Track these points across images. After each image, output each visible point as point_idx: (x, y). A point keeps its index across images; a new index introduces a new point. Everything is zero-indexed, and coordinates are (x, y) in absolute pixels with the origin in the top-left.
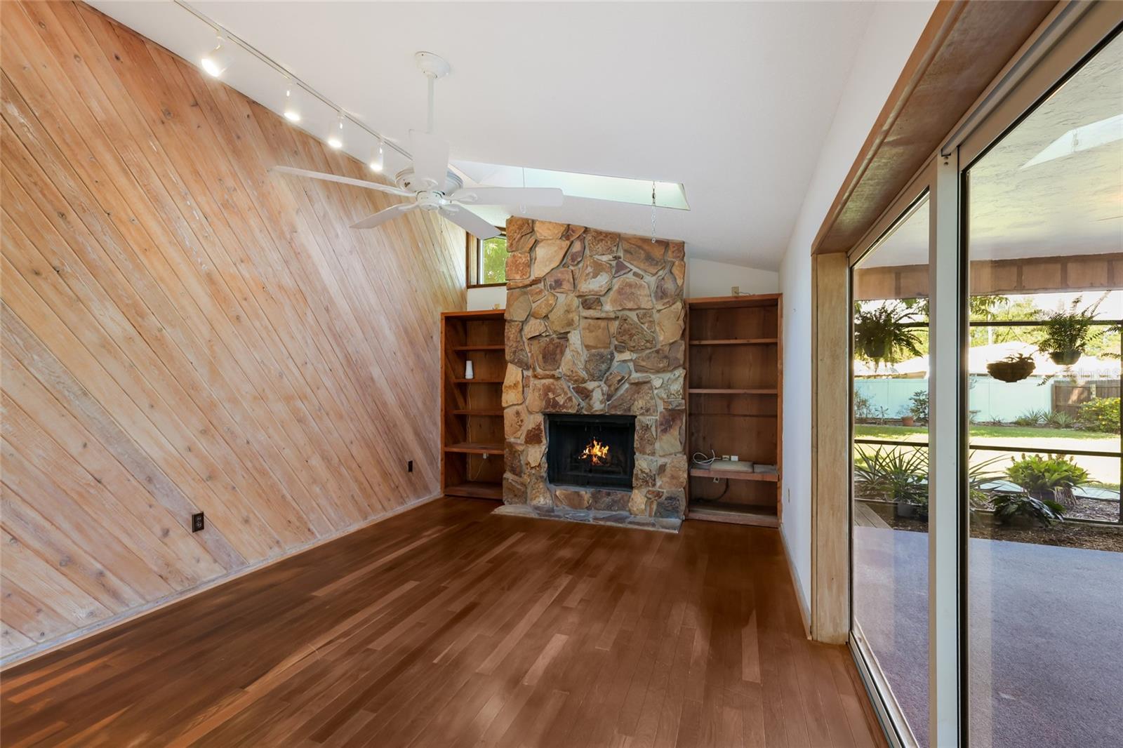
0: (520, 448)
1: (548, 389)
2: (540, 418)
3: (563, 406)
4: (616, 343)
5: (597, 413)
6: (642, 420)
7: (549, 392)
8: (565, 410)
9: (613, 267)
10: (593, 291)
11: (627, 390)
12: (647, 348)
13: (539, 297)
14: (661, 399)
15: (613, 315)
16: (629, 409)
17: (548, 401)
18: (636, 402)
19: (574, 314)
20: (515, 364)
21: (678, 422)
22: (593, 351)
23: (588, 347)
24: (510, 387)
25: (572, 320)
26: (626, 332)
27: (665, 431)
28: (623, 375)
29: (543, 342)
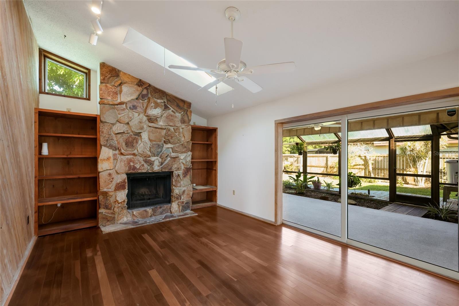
0: (111, 194)
1: (130, 161)
2: (125, 176)
3: (139, 169)
4: (164, 140)
5: (156, 171)
6: (176, 173)
7: (131, 162)
8: (140, 171)
9: (162, 106)
10: (154, 115)
11: (170, 160)
12: (178, 143)
13: (123, 112)
14: (183, 164)
15: (164, 127)
16: (171, 169)
17: (130, 167)
18: (174, 166)
19: (144, 124)
20: (108, 147)
21: (189, 173)
22: (154, 143)
23: (151, 140)
24: (104, 160)
25: (143, 127)
26: (169, 135)
27: (185, 177)
28: (168, 154)
29: (125, 136)
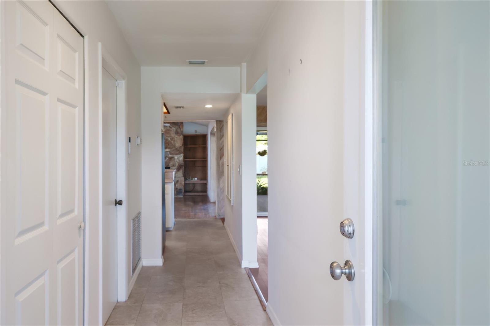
11: (168, 160)
12: (173, 148)
14: (177, 162)
16: (168, 165)
18: (170, 163)
21: (182, 168)
26: (167, 143)
27: (178, 171)
28: (166, 155)
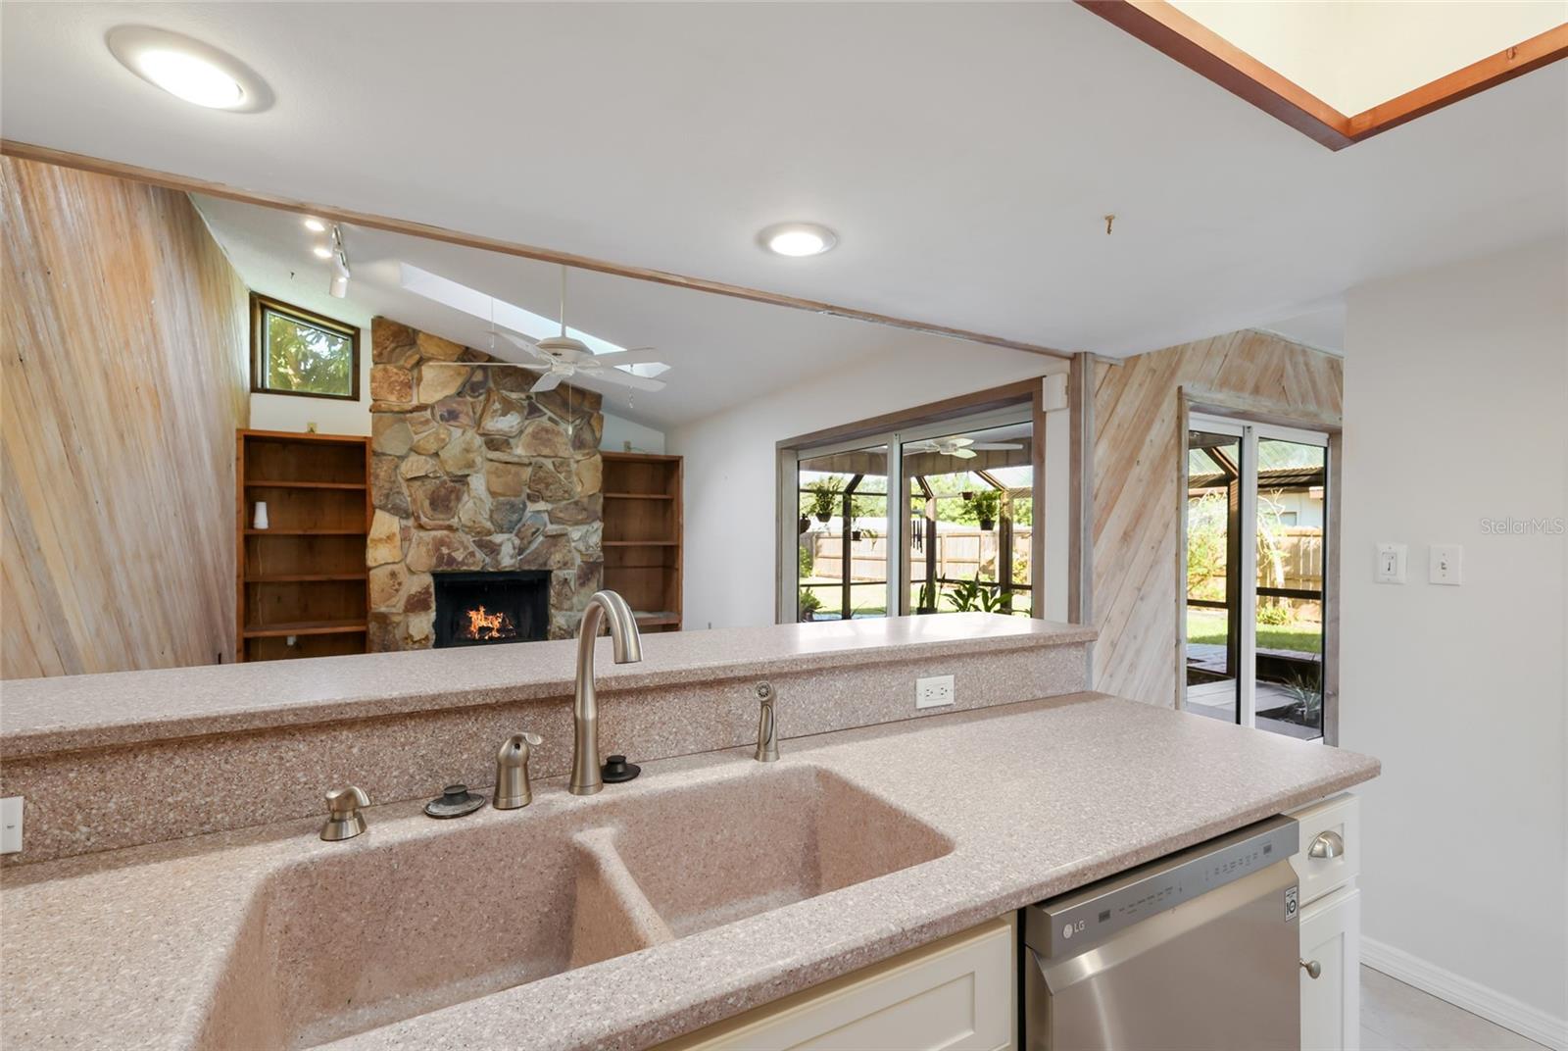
0: (396, 619)
1: (441, 543)
2: (428, 580)
3: (463, 563)
4: (528, 491)
5: (507, 569)
6: (558, 575)
7: (442, 546)
8: (465, 568)
9: (524, 407)
10: (501, 430)
11: (542, 543)
12: (564, 499)
13: (424, 428)
14: (580, 552)
15: (526, 461)
16: (545, 564)
17: (440, 558)
18: (553, 557)
19: (475, 454)
20: (388, 511)
21: (597, 576)
22: (501, 499)
23: (493, 494)
24: (380, 540)
25: (473, 461)
26: (540, 480)
27: (582, 585)
28: (537, 526)
29: (430, 485)
